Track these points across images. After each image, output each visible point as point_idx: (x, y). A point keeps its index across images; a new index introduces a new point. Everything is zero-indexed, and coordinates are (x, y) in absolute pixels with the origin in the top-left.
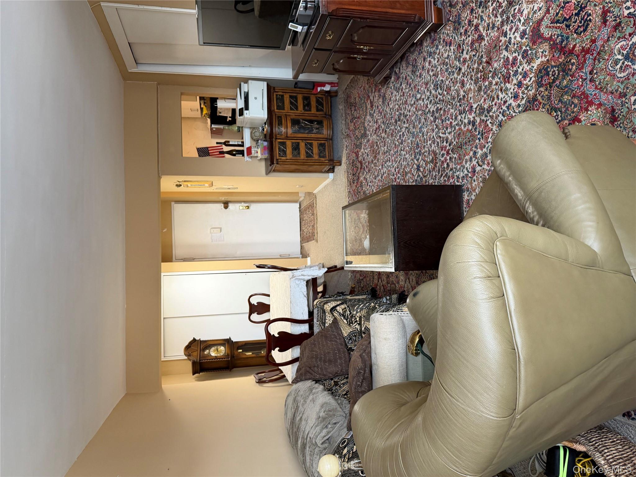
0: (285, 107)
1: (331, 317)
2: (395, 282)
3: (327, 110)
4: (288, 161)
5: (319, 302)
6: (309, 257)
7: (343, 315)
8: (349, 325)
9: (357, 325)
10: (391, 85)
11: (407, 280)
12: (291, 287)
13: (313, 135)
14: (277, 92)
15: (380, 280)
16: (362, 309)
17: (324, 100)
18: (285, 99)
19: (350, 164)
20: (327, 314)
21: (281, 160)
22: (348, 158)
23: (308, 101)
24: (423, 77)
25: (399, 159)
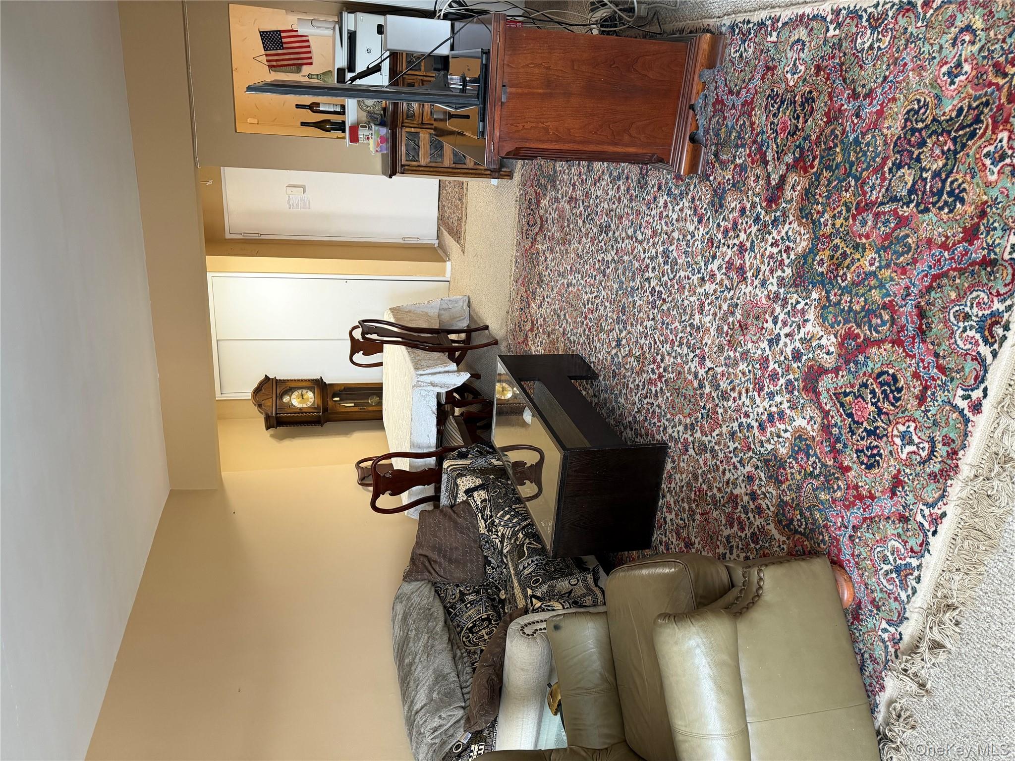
4: (421, 169)
6: (449, 260)
21: (410, 168)
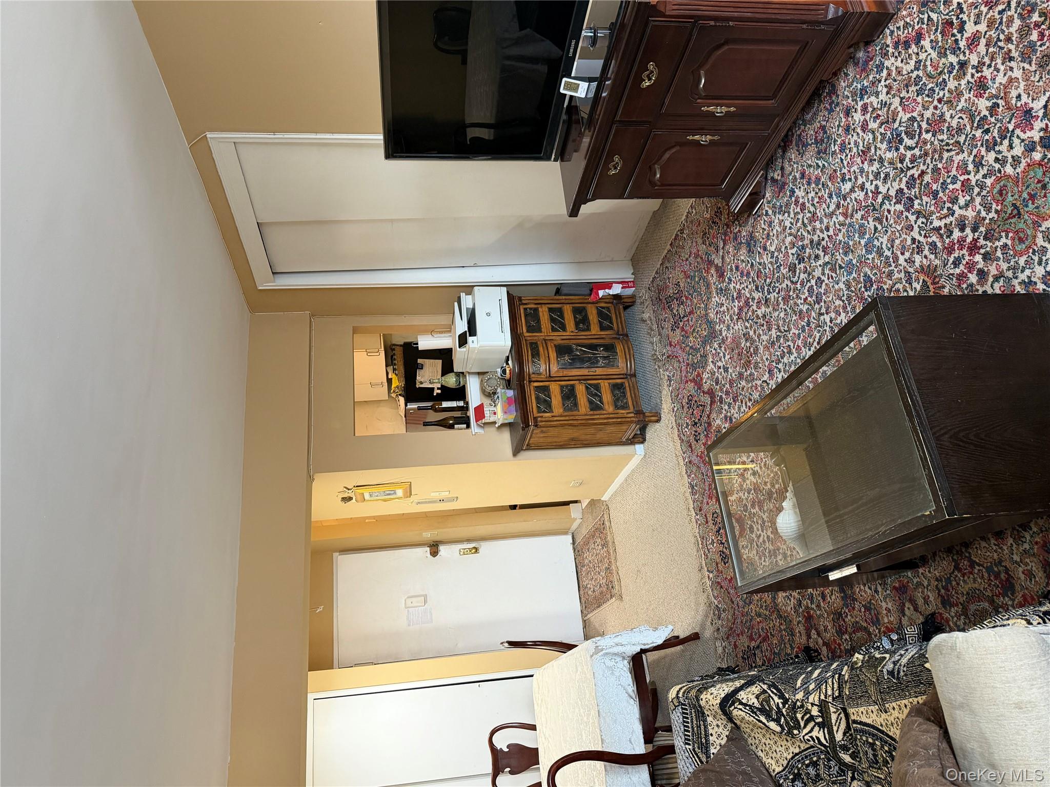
0: (542, 327)
1: (722, 727)
2: (865, 625)
3: (620, 326)
4: (555, 419)
5: (682, 691)
7: (762, 711)
8: (790, 733)
9: (817, 728)
10: (767, 209)
11: (907, 605)
12: (596, 675)
13: (599, 371)
14: (526, 304)
15: (813, 631)
16: (820, 682)
17: (613, 311)
18: (541, 314)
19: (683, 407)
20: (710, 719)
21: (543, 419)
22: (675, 398)
23: (583, 314)
24: (852, 145)
25: (818, 335)
